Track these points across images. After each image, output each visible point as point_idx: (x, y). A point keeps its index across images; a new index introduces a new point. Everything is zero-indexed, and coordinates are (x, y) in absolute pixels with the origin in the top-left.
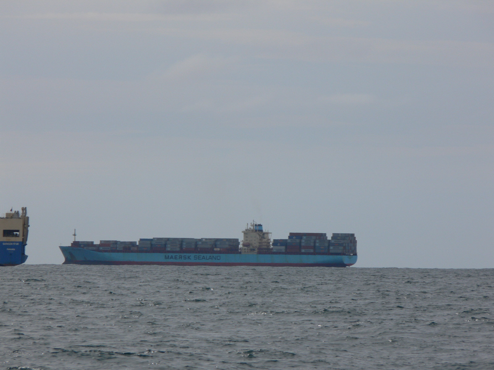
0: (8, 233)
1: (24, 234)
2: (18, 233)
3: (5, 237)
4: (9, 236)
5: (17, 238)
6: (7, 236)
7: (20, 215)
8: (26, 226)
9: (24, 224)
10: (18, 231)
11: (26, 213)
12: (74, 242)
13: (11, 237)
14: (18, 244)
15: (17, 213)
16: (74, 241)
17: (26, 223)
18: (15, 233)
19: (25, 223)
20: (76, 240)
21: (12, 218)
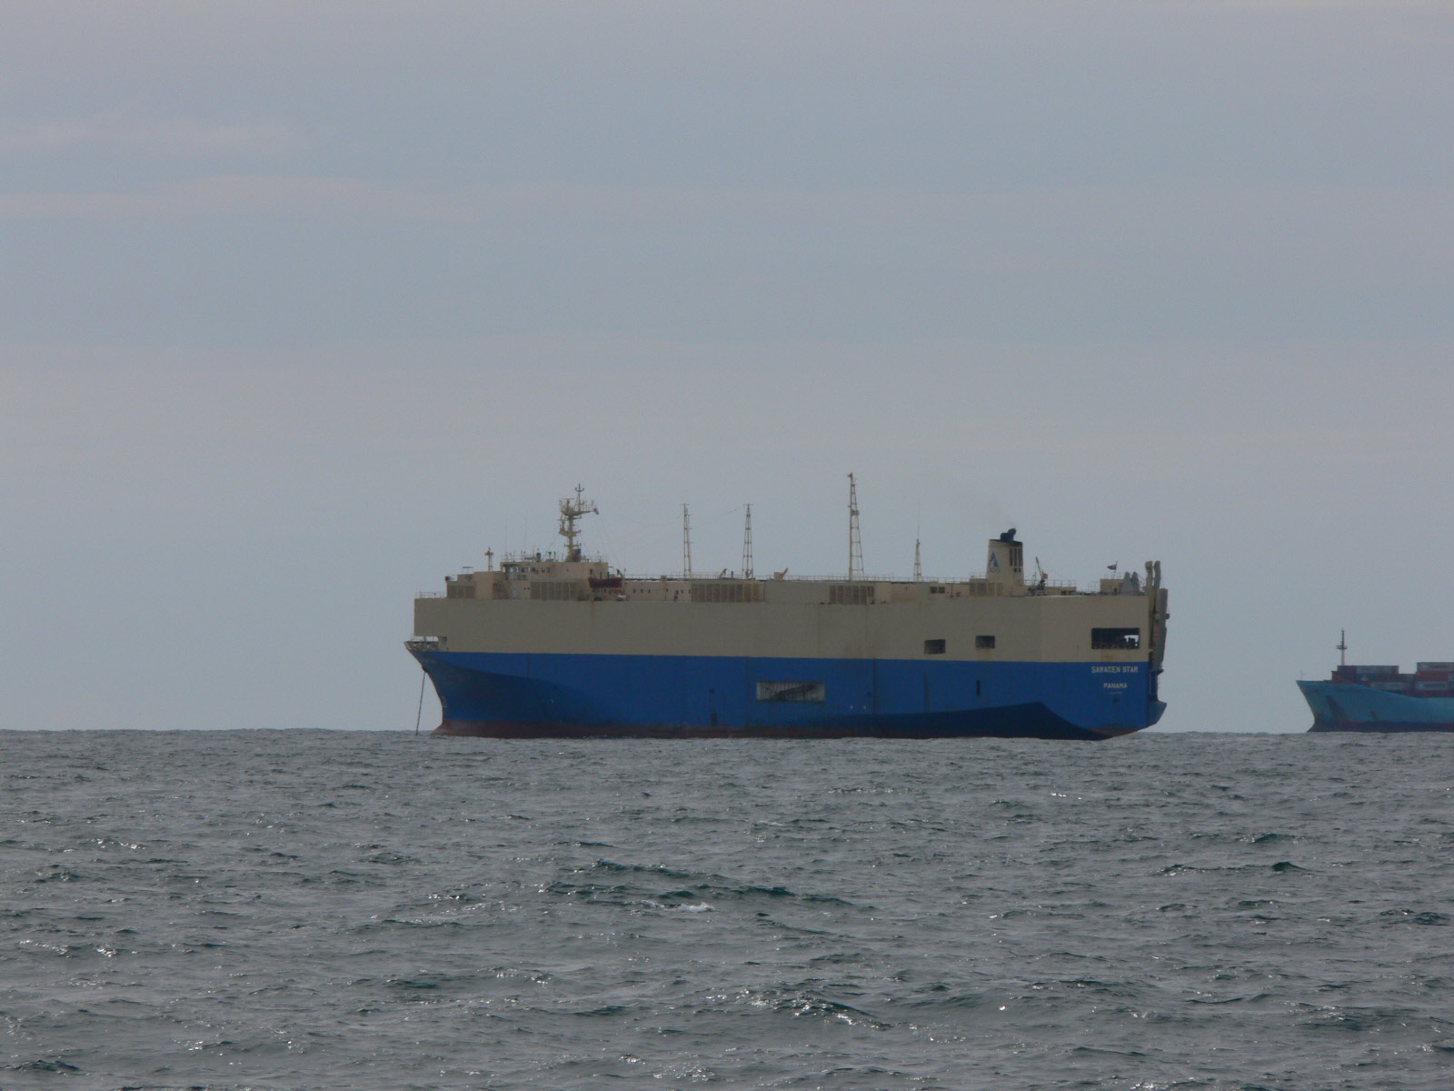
0: (1105, 638)
1: (1154, 639)
2: (1136, 637)
3: (1098, 648)
4: (1109, 647)
5: (1133, 652)
6: (1103, 647)
7: (1142, 586)
8: (1157, 616)
9: (1153, 612)
10: (1135, 631)
11: (1158, 578)
12: (1339, 667)
13: (1115, 647)
14: (1135, 670)
15: (1133, 579)
16: (1340, 664)
17: (1157, 609)
18: (1127, 637)
19: (1155, 607)
20: (1348, 663)
21: (1116, 592)
